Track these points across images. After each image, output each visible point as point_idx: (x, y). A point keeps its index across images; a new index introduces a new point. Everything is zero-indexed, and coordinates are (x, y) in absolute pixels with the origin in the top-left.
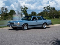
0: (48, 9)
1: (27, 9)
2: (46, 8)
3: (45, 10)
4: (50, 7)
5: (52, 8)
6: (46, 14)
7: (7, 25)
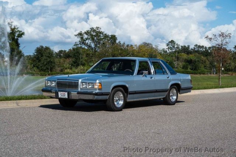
0: (93, 39)
1: (21, 34)
2: (85, 36)
3: (83, 41)
4: (100, 33)
5: (106, 36)
6: (88, 55)
7: (43, 90)
